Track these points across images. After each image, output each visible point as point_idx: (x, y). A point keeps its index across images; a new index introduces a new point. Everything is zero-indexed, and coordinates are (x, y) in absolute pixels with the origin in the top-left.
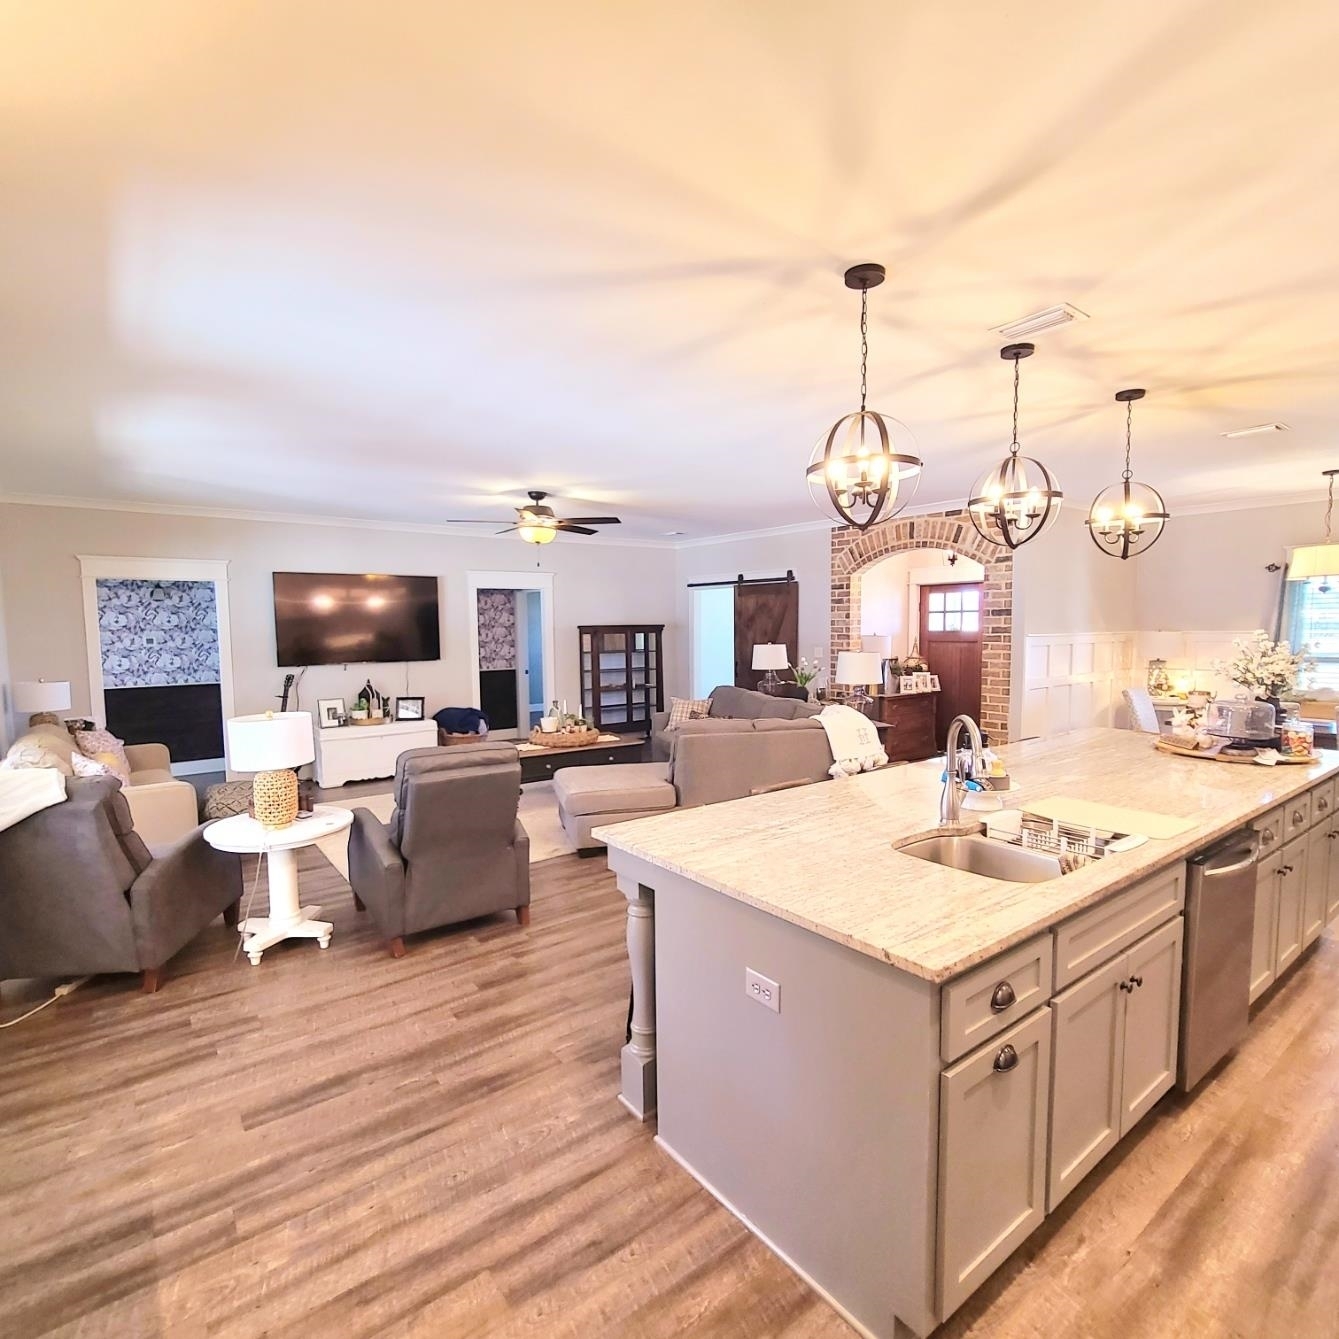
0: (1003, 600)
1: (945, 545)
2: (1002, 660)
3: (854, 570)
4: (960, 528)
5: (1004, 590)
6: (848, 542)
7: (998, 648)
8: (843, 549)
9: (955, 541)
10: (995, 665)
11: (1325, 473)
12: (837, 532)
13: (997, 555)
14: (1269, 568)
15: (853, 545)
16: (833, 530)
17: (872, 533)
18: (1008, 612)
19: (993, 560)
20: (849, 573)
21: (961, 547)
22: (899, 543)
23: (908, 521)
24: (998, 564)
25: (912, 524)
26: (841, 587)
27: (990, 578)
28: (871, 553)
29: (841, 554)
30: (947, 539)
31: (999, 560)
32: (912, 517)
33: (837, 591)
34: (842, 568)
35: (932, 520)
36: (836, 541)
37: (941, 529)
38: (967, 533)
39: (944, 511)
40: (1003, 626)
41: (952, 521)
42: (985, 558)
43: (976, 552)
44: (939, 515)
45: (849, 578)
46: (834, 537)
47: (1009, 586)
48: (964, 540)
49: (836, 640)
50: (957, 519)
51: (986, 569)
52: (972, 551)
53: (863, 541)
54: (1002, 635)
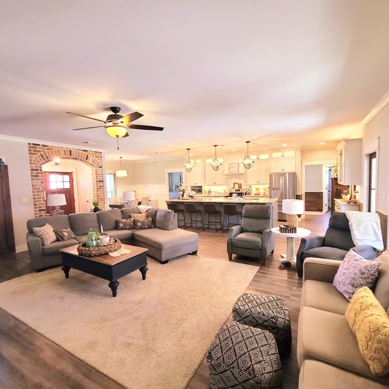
0: (101, 178)
1: (83, 160)
2: (102, 194)
3: (44, 163)
4: (87, 156)
5: (101, 175)
6: (39, 151)
7: (101, 191)
8: (37, 154)
9: (87, 159)
10: (101, 196)
12: (32, 145)
13: (99, 166)
15: (43, 153)
16: (29, 144)
17: (53, 150)
18: (103, 181)
19: (98, 167)
20: (41, 164)
21: (89, 162)
22: (66, 156)
23: (69, 149)
24: (99, 168)
25: (70, 151)
26: (37, 170)
27: (98, 172)
29: (36, 156)
30: (84, 158)
31: (99, 167)
32: (70, 148)
33: (34, 172)
34: (36, 162)
35: (78, 151)
36: (32, 149)
37: (81, 155)
38: (90, 157)
39: (82, 149)
40: (102, 185)
41: (85, 153)
42: (96, 166)
43: (93, 164)
44: (80, 150)
45: (41, 167)
46: (30, 147)
47: (102, 174)
48: (89, 160)
49: (36, 193)
50: (87, 153)
51: (96, 169)
52: (92, 163)
53: (48, 152)
54: (102, 187)
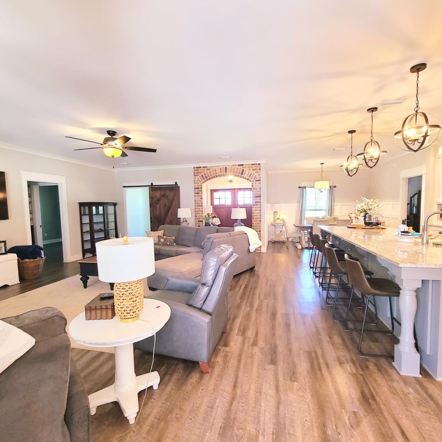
0: (258, 193)
1: (238, 175)
2: (258, 211)
3: (203, 182)
4: (243, 170)
5: (258, 190)
6: (201, 173)
7: (257, 207)
8: (199, 175)
9: (242, 174)
10: (256, 213)
11: (321, 164)
12: (196, 169)
13: (256, 179)
14: (299, 187)
15: (203, 174)
16: (194, 168)
17: (211, 170)
18: (260, 196)
19: (255, 181)
20: (201, 183)
21: (244, 176)
22: (221, 174)
23: (225, 167)
24: (256, 182)
25: (226, 168)
26: (198, 188)
27: (254, 186)
28: (210, 177)
29: (198, 177)
30: (239, 173)
31: (256, 181)
32: (226, 166)
33: (197, 190)
34: (198, 182)
35: (233, 167)
36: (196, 172)
37: (236, 170)
38: (246, 171)
39: (238, 164)
40: (258, 201)
41: (241, 168)
42: (252, 180)
43: (249, 178)
44: (236, 165)
45: (201, 185)
46: (194, 170)
47: (260, 188)
48: (245, 174)
49: (197, 207)
50: (242, 167)
51: (252, 183)
52: (248, 177)
53: (207, 172)
54: (258, 204)
